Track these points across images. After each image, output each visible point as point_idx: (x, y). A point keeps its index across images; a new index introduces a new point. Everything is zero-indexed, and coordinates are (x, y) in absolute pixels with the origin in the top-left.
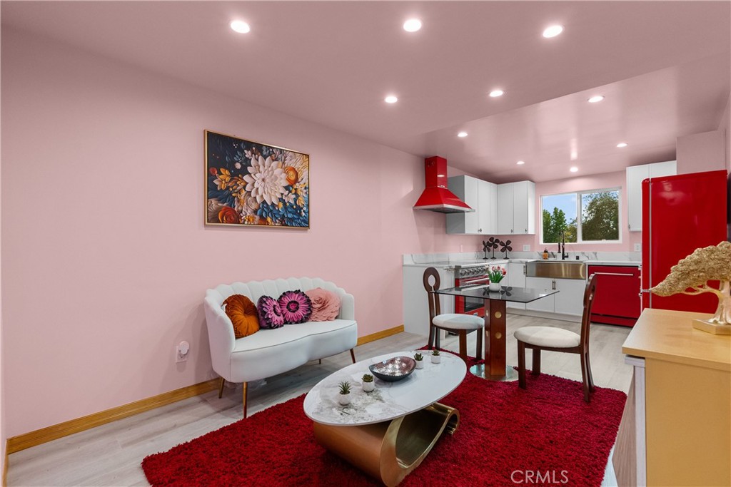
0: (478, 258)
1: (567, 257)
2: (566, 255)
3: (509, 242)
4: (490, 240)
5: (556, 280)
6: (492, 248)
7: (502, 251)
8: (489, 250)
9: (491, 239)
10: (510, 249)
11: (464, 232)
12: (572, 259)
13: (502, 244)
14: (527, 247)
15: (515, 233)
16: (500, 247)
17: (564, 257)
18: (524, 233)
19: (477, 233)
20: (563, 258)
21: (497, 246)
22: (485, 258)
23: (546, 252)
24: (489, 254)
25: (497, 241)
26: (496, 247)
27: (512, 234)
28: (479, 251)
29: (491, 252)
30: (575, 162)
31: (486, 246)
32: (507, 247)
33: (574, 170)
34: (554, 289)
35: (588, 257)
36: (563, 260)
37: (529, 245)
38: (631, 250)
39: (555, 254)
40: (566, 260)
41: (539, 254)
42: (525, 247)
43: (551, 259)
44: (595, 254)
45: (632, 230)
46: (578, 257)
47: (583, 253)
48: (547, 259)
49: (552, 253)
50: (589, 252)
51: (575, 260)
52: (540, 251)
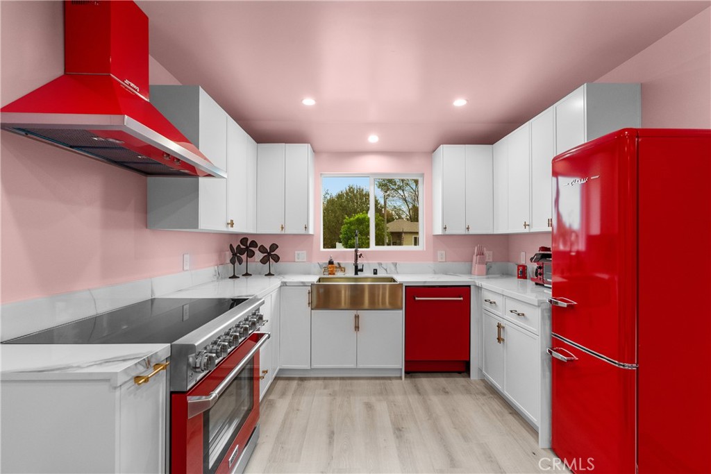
0: (219, 276)
1: (362, 270)
2: (359, 267)
3: (274, 247)
4: (241, 242)
5: (360, 313)
6: (244, 257)
7: (264, 261)
8: (240, 262)
9: (244, 241)
10: (277, 259)
11: (197, 227)
13: (262, 249)
14: (301, 255)
15: (288, 231)
16: (259, 255)
17: (357, 270)
18: (303, 232)
19: (223, 228)
20: (356, 273)
21: (254, 253)
22: (234, 277)
23: (331, 263)
24: (241, 268)
25: (254, 244)
26: (251, 254)
27: (283, 232)
28: (221, 263)
29: (244, 264)
31: (234, 255)
32: (271, 255)
33: (373, 139)
34: (357, 328)
35: (386, 270)
36: (356, 276)
37: (305, 252)
38: (435, 260)
39: (342, 266)
40: (360, 275)
41: (320, 266)
42: (298, 254)
43: (339, 274)
44: (395, 265)
45: (448, 232)
46: (376, 270)
47: (380, 264)
48: (334, 274)
49: (339, 264)
50: (387, 263)
51: (372, 275)
52: (321, 262)
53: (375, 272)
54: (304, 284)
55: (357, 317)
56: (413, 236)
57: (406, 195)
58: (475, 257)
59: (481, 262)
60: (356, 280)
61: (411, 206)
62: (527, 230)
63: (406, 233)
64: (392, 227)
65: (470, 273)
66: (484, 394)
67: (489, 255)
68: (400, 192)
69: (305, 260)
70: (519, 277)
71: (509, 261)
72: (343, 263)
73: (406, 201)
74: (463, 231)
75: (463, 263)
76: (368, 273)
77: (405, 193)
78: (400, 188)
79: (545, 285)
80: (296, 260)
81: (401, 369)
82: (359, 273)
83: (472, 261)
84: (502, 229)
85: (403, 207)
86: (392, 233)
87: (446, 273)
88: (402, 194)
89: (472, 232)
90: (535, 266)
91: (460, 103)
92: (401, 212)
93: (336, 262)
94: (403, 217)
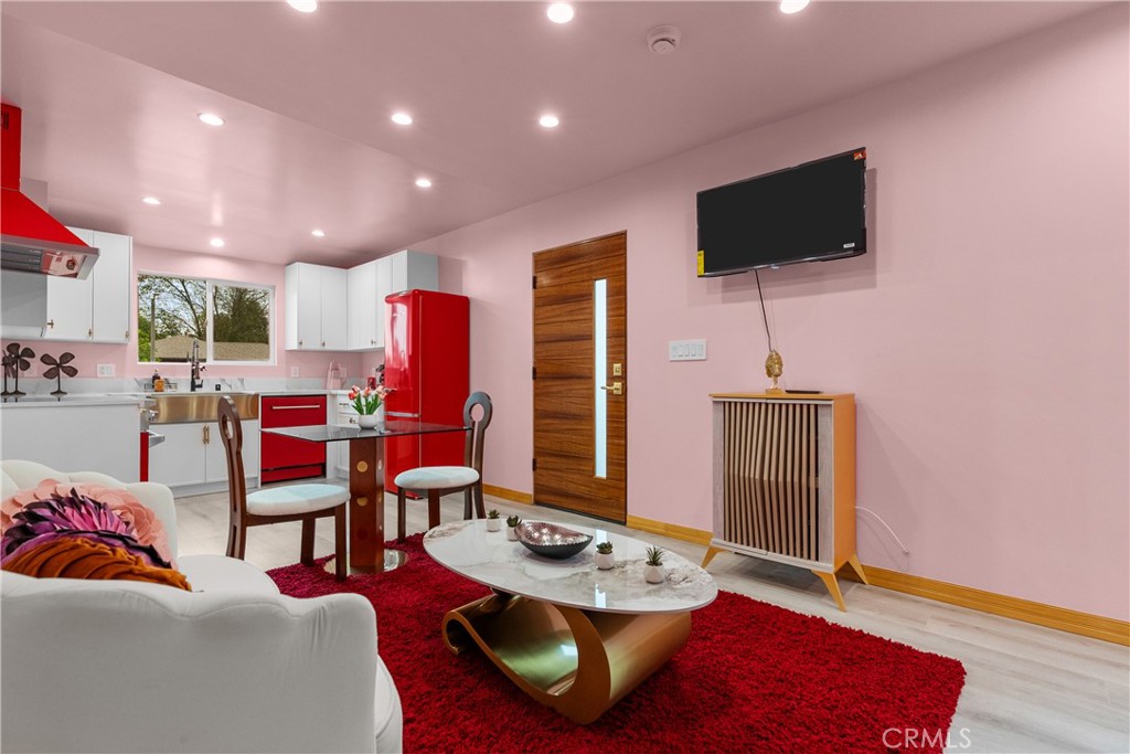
1: (200, 386)
2: (198, 382)
3: (69, 357)
4: (10, 349)
5: (210, 424)
7: (50, 375)
9: (14, 347)
10: (72, 372)
12: (207, 389)
13: (46, 360)
14: (106, 369)
15: (97, 337)
16: (40, 368)
17: (194, 387)
20: (193, 389)
21: (30, 365)
23: (156, 377)
25: (29, 352)
26: (24, 366)
27: (89, 339)
30: (217, 231)
32: (62, 367)
33: (217, 243)
34: (206, 441)
35: (230, 386)
36: (193, 393)
37: (113, 366)
38: (288, 375)
40: (198, 391)
41: (138, 382)
42: (102, 368)
44: (242, 381)
45: (304, 347)
46: (221, 385)
47: (223, 380)
48: (162, 391)
49: (166, 379)
50: (232, 378)
51: (213, 391)
52: (140, 378)
53: (218, 387)
55: (207, 429)
57: (190, 291)
58: (330, 372)
59: (336, 377)
60: (192, 397)
62: (373, 346)
65: (324, 387)
67: (343, 371)
69: (114, 375)
72: (172, 379)
73: (189, 302)
74: (318, 347)
75: (318, 378)
77: (188, 287)
80: (99, 375)
81: (256, 478)
82: (197, 389)
83: (326, 377)
84: (355, 346)
85: (182, 312)
87: (299, 388)
89: (327, 348)
90: (380, 374)
91: (318, 233)
92: (177, 321)
93: (162, 378)
94: (183, 331)
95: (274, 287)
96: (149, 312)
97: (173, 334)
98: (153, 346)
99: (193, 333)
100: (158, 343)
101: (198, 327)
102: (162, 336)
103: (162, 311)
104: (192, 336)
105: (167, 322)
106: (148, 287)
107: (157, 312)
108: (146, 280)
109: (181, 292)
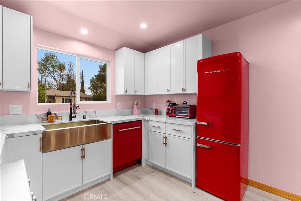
1: (75, 117)
2: (73, 115)
5: (85, 146)
14: (16, 108)
17: (71, 117)
20: (71, 119)
23: (49, 113)
34: (83, 157)
35: (90, 116)
36: (71, 121)
37: (21, 106)
38: (116, 108)
39: (58, 115)
40: (74, 120)
41: (38, 117)
42: (13, 108)
43: (57, 122)
44: (95, 112)
45: (127, 93)
46: (85, 116)
47: (86, 112)
48: (53, 122)
49: (55, 114)
50: (90, 111)
51: (82, 120)
52: (39, 113)
53: (84, 117)
54: (35, 133)
55: (83, 150)
56: (62, 98)
58: (135, 106)
60: (72, 124)
61: (58, 82)
63: (57, 96)
64: (49, 93)
65: (132, 114)
66: (154, 172)
68: (52, 74)
69: (21, 113)
70: (156, 114)
71: (145, 107)
72: (58, 113)
73: (55, 80)
74: (133, 93)
75: (129, 109)
76: (79, 119)
78: (52, 72)
79: (176, 116)
80: (11, 112)
81: (111, 174)
82: (73, 119)
83: (133, 108)
86: (49, 96)
87: (121, 114)
88: (53, 76)
89: (137, 94)
91: (144, 26)
92: (52, 85)
93: (53, 113)
94: (54, 88)
95: (109, 62)
96: (45, 83)
97: (51, 89)
98: (46, 92)
99: (56, 88)
100: (47, 91)
101: (58, 87)
102: (48, 89)
103: (48, 82)
104: (56, 89)
105: (49, 85)
106: (44, 76)
107: (47, 82)
108: (44, 74)
109: (53, 77)
